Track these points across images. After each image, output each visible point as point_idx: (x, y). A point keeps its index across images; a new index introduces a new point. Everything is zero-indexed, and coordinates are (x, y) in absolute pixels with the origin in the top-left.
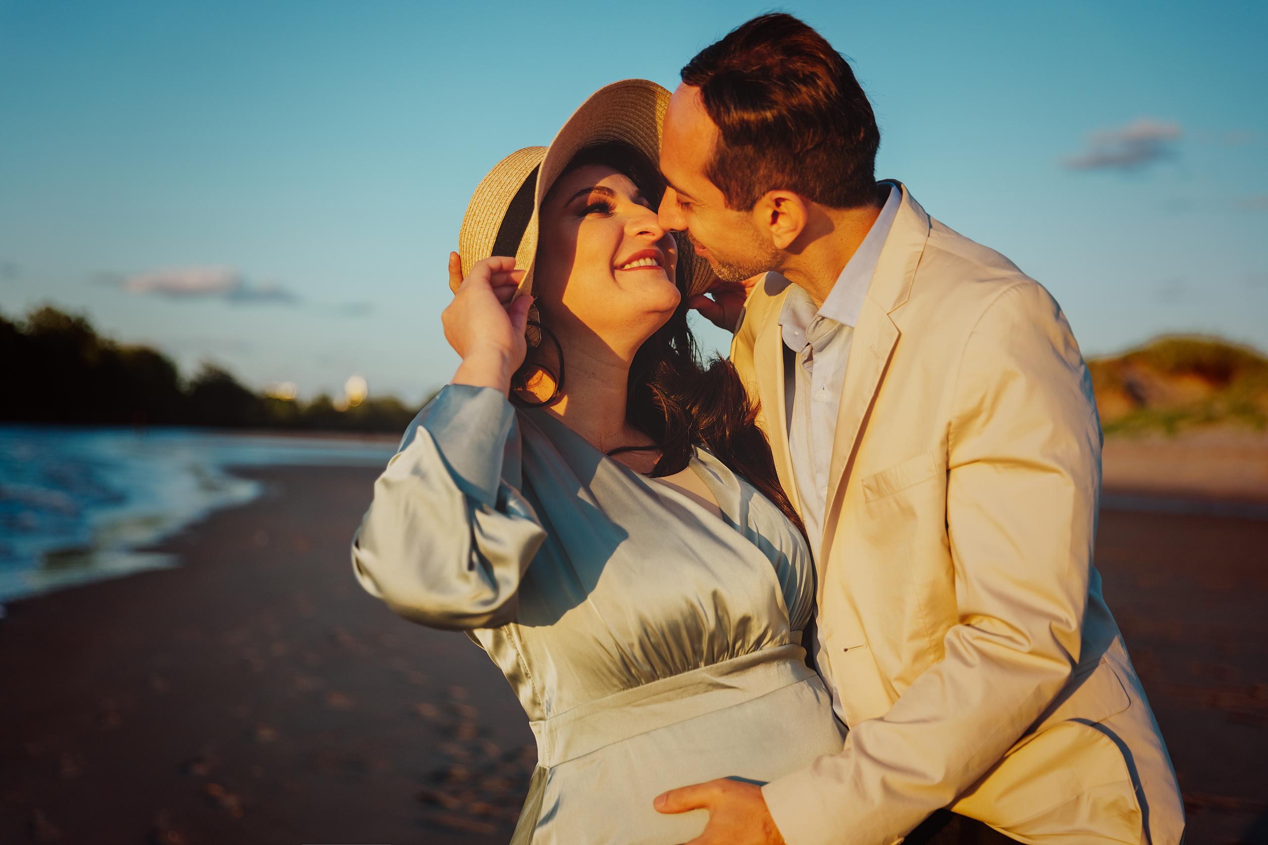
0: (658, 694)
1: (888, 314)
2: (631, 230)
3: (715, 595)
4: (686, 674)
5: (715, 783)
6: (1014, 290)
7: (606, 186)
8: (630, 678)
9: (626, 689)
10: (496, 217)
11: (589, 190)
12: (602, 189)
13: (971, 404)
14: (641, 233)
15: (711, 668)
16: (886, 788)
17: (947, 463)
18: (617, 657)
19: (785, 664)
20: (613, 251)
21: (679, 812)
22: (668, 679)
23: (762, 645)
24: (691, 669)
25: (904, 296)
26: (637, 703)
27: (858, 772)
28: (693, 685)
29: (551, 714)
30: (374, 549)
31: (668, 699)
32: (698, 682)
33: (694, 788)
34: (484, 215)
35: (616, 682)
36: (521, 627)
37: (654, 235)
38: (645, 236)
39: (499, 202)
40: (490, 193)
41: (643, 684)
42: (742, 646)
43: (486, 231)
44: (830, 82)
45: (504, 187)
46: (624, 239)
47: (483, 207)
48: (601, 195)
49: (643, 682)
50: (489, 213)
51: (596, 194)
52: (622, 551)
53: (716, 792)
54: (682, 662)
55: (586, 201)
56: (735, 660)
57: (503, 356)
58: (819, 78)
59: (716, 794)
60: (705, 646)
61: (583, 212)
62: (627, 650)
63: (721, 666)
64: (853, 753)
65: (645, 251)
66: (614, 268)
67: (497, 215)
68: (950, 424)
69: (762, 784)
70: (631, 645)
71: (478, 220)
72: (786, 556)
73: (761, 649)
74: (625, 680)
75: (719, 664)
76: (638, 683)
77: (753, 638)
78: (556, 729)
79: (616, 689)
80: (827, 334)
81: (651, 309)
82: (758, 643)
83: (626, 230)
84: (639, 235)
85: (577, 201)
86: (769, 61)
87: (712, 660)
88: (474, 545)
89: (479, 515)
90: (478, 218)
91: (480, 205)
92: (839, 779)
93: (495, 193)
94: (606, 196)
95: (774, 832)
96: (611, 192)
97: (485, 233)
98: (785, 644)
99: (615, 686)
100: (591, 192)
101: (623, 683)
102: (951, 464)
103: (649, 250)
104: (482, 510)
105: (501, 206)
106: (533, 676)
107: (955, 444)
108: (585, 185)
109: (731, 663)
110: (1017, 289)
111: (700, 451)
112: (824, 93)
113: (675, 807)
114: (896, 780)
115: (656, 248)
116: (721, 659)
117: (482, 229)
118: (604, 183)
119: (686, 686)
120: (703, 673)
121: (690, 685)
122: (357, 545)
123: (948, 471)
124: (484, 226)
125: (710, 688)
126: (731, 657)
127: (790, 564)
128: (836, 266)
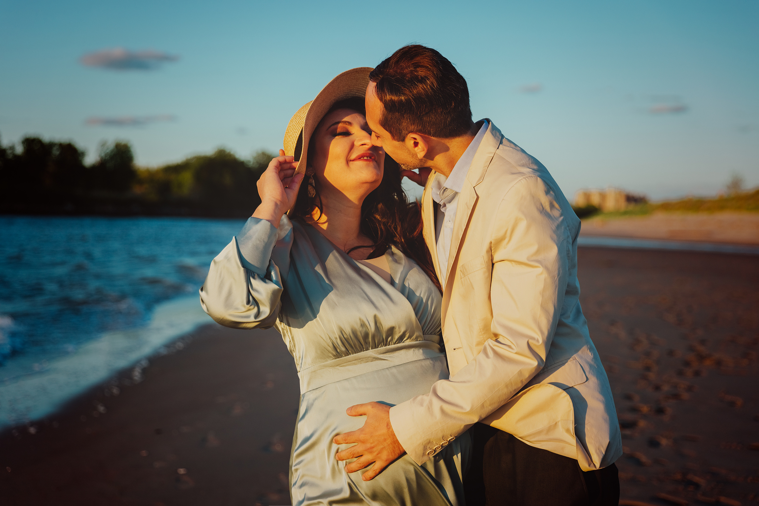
0: (351, 361)
1: (474, 187)
2: (357, 144)
3: (375, 317)
4: (362, 352)
5: (370, 403)
6: (524, 180)
7: (346, 120)
8: (337, 354)
9: (336, 359)
10: (297, 134)
11: (338, 123)
12: (345, 122)
13: (501, 234)
14: (362, 145)
15: (375, 350)
16: (443, 411)
17: (492, 260)
18: (331, 344)
19: (419, 350)
20: (347, 154)
21: (355, 416)
22: (354, 355)
23: (404, 340)
24: (365, 351)
25: (482, 178)
26: (341, 365)
27: (431, 403)
28: (366, 358)
29: (302, 369)
30: (207, 292)
31: (355, 364)
32: (368, 356)
33: (362, 405)
34: (292, 133)
35: (331, 355)
36: (291, 328)
37: (368, 145)
38: (364, 146)
39: (298, 127)
40: (295, 122)
41: (343, 357)
42: (392, 340)
43: (293, 140)
44: (434, 81)
45: (301, 119)
46: (354, 148)
47: (292, 128)
48: (345, 125)
49: (344, 356)
50: (294, 132)
51: (342, 125)
52: (331, 296)
53: (369, 407)
54: (360, 347)
55: (336, 129)
56: (388, 347)
57: (276, 204)
58: (428, 79)
59: (369, 409)
60: (370, 339)
61: (335, 134)
62: (334, 340)
63: (380, 350)
64: (431, 394)
65: (363, 153)
66: (348, 161)
67: (297, 133)
68: (491, 243)
69: (392, 405)
70: (336, 338)
71: (290, 135)
72: (422, 299)
73: (403, 342)
74: (335, 354)
75: (379, 348)
76: (342, 356)
77: (396, 337)
78: (303, 376)
79: (332, 358)
80: (450, 195)
81: (364, 181)
82: (401, 339)
83: (355, 143)
84: (361, 146)
85: (333, 127)
86: (406, 71)
87: (375, 346)
88: (249, 293)
89: (252, 279)
90: (290, 134)
91: (291, 127)
92: (422, 405)
93: (297, 122)
94: (347, 126)
95: (391, 428)
96: (350, 123)
97: (292, 141)
98: (420, 341)
99: (331, 357)
100: (339, 124)
101: (334, 356)
102: (494, 261)
103: (366, 153)
104: (254, 278)
105: (299, 128)
106: (296, 351)
107: (495, 252)
108: (337, 120)
109: (385, 348)
110: (526, 179)
111: (393, 247)
112: (430, 86)
113: (354, 414)
114: (446, 407)
115: (369, 152)
116: (380, 346)
117: (291, 139)
118: (346, 119)
119: (363, 358)
120: (371, 353)
121: (364, 358)
122: (202, 290)
123: (493, 265)
124: (292, 138)
125: (374, 359)
126: (386, 345)
127: (424, 302)
128: (452, 164)
